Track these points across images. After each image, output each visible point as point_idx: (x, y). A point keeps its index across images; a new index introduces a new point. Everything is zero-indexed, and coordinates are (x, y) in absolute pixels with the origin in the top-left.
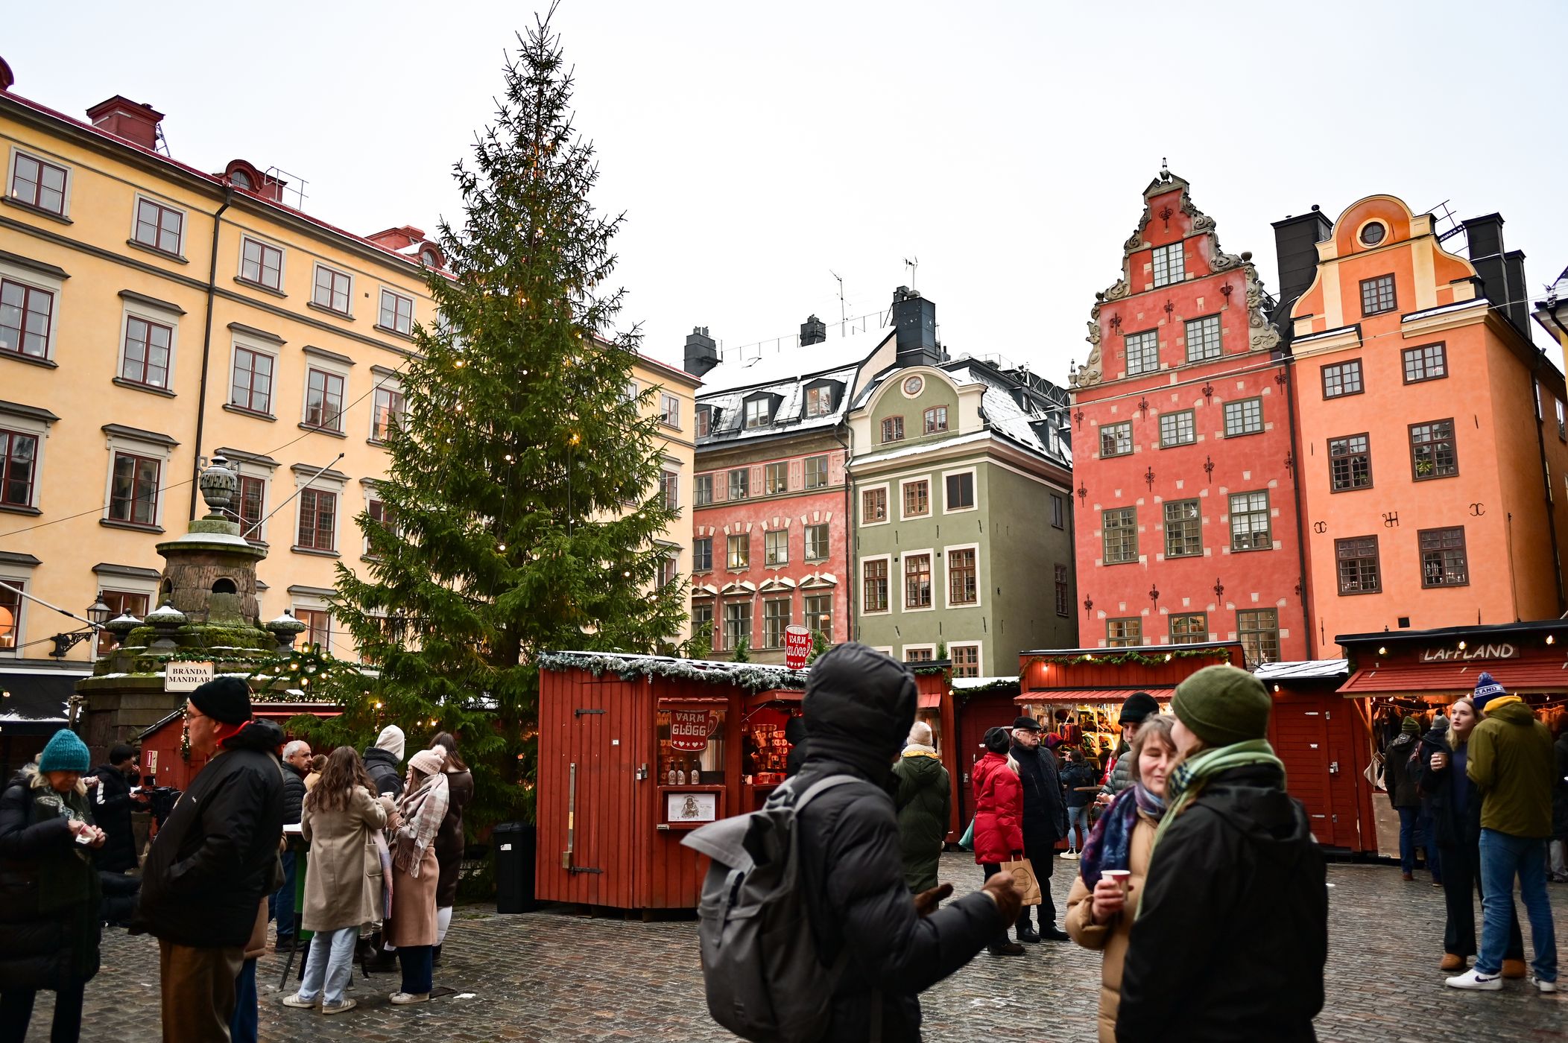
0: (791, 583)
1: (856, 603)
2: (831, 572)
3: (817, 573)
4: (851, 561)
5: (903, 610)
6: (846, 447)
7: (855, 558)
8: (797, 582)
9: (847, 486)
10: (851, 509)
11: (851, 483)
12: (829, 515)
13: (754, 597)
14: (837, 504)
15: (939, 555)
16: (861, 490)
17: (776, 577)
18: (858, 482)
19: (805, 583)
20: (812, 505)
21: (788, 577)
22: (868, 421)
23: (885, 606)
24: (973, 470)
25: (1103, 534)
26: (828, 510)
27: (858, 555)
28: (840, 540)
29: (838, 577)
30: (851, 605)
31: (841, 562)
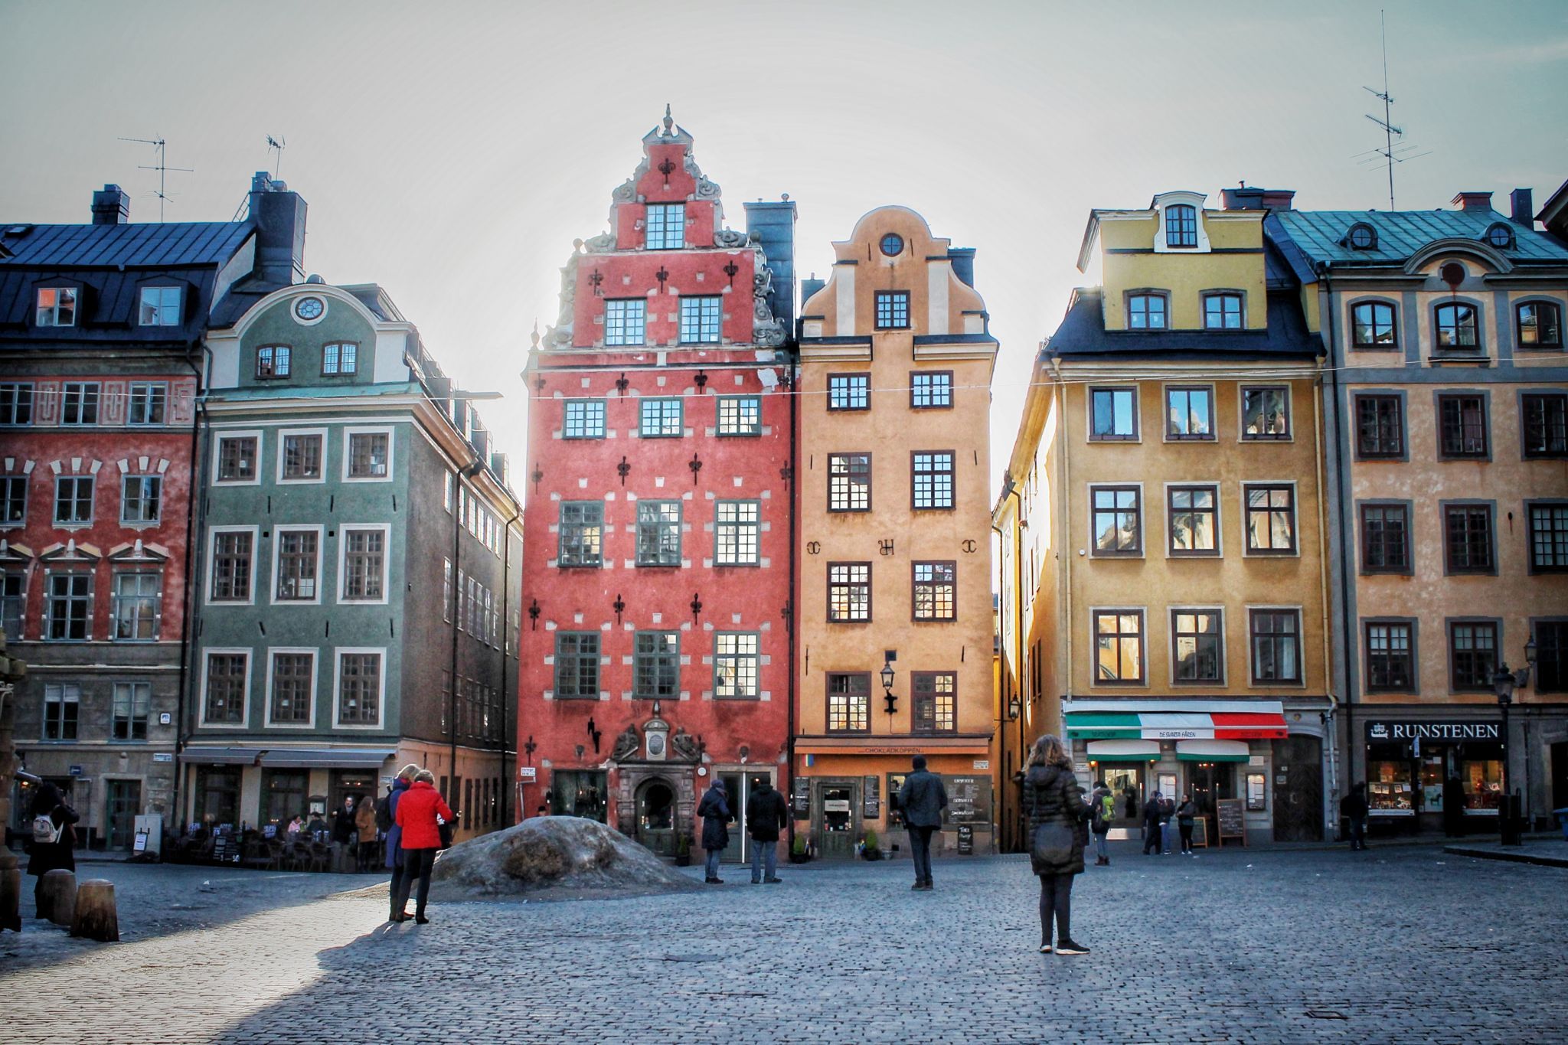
0: (96, 552)
1: (199, 586)
2: (161, 542)
3: (139, 542)
4: (194, 532)
5: (273, 601)
6: (199, 376)
7: (202, 527)
8: (105, 551)
9: (196, 428)
10: (199, 459)
11: (203, 425)
12: (163, 465)
13: (32, 566)
14: (178, 450)
15: (331, 534)
16: (218, 437)
17: (71, 542)
18: (213, 425)
19: (119, 554)
20: (137, 447)
21: (91, 543)
22: (238, 344)
23: (243, 594)
24: (391, 431)
25: (561, 529)
26: (162, 456)
27: (206, 524)
28: (179, 499)
29: (172, 549)
30: (191, 589)
31: (178, 531)
